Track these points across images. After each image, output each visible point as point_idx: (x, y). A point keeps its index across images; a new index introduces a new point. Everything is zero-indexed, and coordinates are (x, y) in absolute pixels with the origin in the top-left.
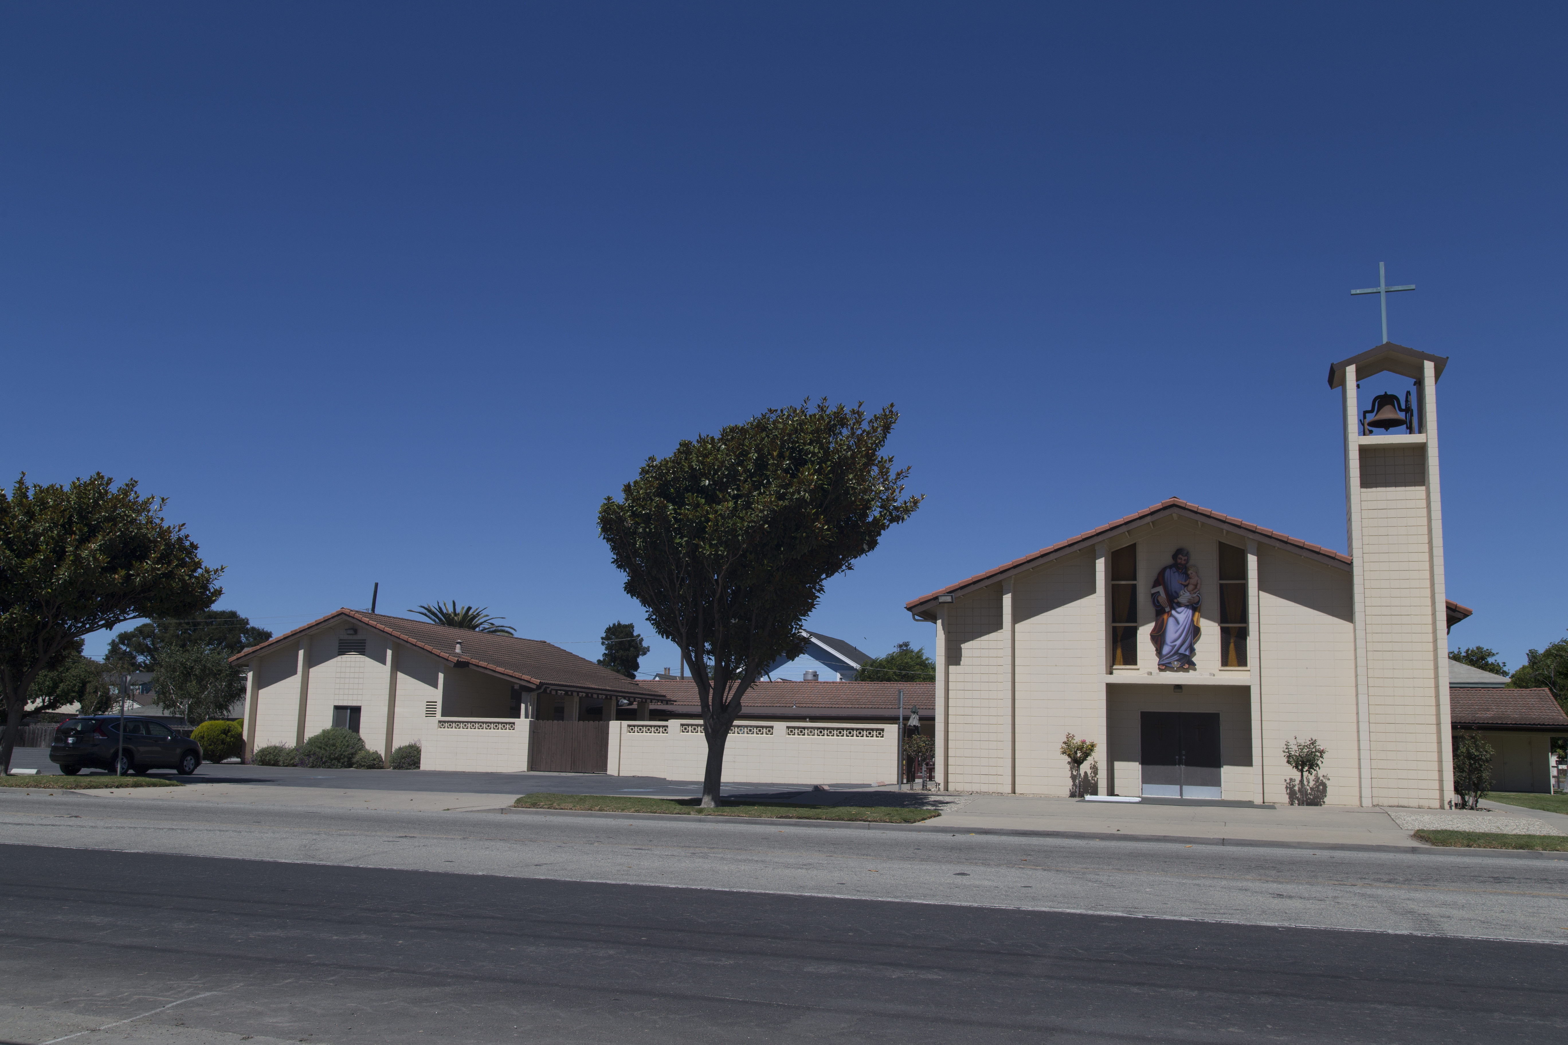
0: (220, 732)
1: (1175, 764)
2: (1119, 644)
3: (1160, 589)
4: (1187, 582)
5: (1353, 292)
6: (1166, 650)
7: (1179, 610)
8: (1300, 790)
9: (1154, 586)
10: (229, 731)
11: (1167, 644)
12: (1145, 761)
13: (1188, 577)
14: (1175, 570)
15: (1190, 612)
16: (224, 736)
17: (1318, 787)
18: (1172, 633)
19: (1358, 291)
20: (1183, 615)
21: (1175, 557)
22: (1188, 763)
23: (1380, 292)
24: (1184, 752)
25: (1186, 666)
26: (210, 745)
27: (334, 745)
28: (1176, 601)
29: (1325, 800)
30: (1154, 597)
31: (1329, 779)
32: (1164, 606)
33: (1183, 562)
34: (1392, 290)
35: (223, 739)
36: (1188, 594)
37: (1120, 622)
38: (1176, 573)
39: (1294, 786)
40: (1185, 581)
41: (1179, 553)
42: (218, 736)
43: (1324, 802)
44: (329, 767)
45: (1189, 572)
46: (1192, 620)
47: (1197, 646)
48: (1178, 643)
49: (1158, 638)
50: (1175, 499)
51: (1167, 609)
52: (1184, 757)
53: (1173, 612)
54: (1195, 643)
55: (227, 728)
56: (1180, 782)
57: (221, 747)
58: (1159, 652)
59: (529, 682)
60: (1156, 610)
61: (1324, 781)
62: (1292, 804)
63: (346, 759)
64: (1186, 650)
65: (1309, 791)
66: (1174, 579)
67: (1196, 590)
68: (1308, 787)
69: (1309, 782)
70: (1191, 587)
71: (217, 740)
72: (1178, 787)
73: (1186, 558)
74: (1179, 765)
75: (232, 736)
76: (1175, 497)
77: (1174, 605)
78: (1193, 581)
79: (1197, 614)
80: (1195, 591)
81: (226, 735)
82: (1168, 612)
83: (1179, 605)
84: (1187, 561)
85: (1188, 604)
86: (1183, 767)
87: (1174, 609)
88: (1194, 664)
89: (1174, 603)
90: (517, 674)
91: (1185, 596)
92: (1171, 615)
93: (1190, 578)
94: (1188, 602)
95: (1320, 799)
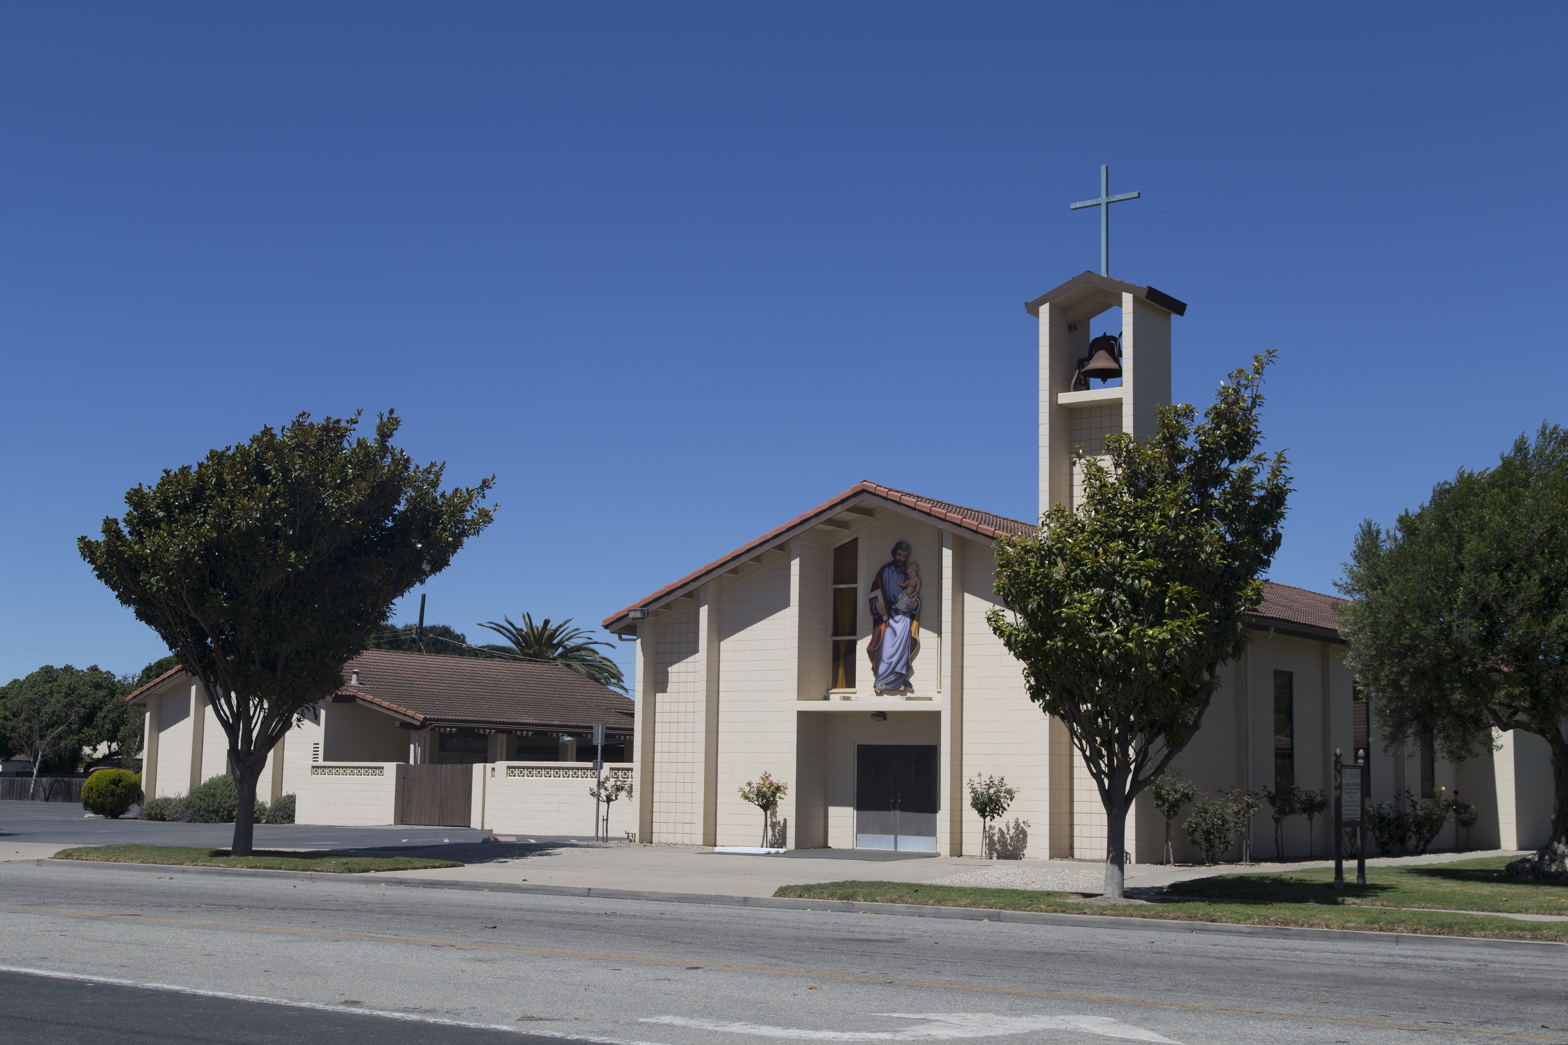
0: (108, 783)
1: (890, 810)
2: (841, 662)
3: (878, 593)
4: (906, 583)
5: (1073, 206)
6: (882, 668)
7: (897, 618)
8: (999, 841)
9: (872, 590)
10: (120, 781)
11: (883, 661)
12: (861, 805)
13: (907, 577)
14: (894, 569)
15: (908, 620)
16: (114, 787)
17: (1017, 836)
18: (890, 647)
19: (1078, 205)
20: (900, 624)
21: (894, 553)
22: (903, 808)
23: (1100, 204)
24: (899, 795)
25: (902, 688)
26: (99, 797)
27: (214, 796)
28: (894, 607)
29: (1025, 852)
30: (873, 601)
31: (1029, 826)
32: (881, 614)
33: (903, 559)
34: (1113, 200)
35: (112, 790)
36: (906, 598)
37: (843, 635)
38: (895, 573)
39: (994, 835)
40: (904, 583)
41: (900, 547)
42: (107, 787)
43: (1024, 855)
44: (207, 822)
45: (908, 571)
46: (910, 631)
47: (915, 664)
48: (895, 659)
49: (875, 653)
50: (865, 483)
51: (885, 618)
52: (899, 801)
53: (891, 621)
54: (912, 659)
55: (118, 778)
56: (895, 831)
57: (110, 799)
58: (875, 669)
59: (413, 718)
60: (874, 619)
61: (1025, 827)
62: (991, 858)
63: (226, 813)
64: (902, 668)
65: (1009, 841)
66: (893, 580)
67: (915, 593)
68: (1008, 837)
69: (1009, 830)
70: (910, 589)
71: (106, 791)
72: (892, 837)
73: (905, 553)
74: (894, 810)
75: (123, 787)
76: (865, 481)
77: (892, 612)
78: (912, 582)
79: (915, 623)
80: (913, 594)
81: (117, 786)
82: (886, 621)
83: (897, 612)
84: (907, 557)
85: (906, 610)
86: (898, 813)
87: (892, 618)
88: (910, 685)
89: (892, 610)
90: (402, 709)
91: (903, 602)
92: (889, 625)
93: (909, 578)
94: (907, 608)
95: (1020, 851)
